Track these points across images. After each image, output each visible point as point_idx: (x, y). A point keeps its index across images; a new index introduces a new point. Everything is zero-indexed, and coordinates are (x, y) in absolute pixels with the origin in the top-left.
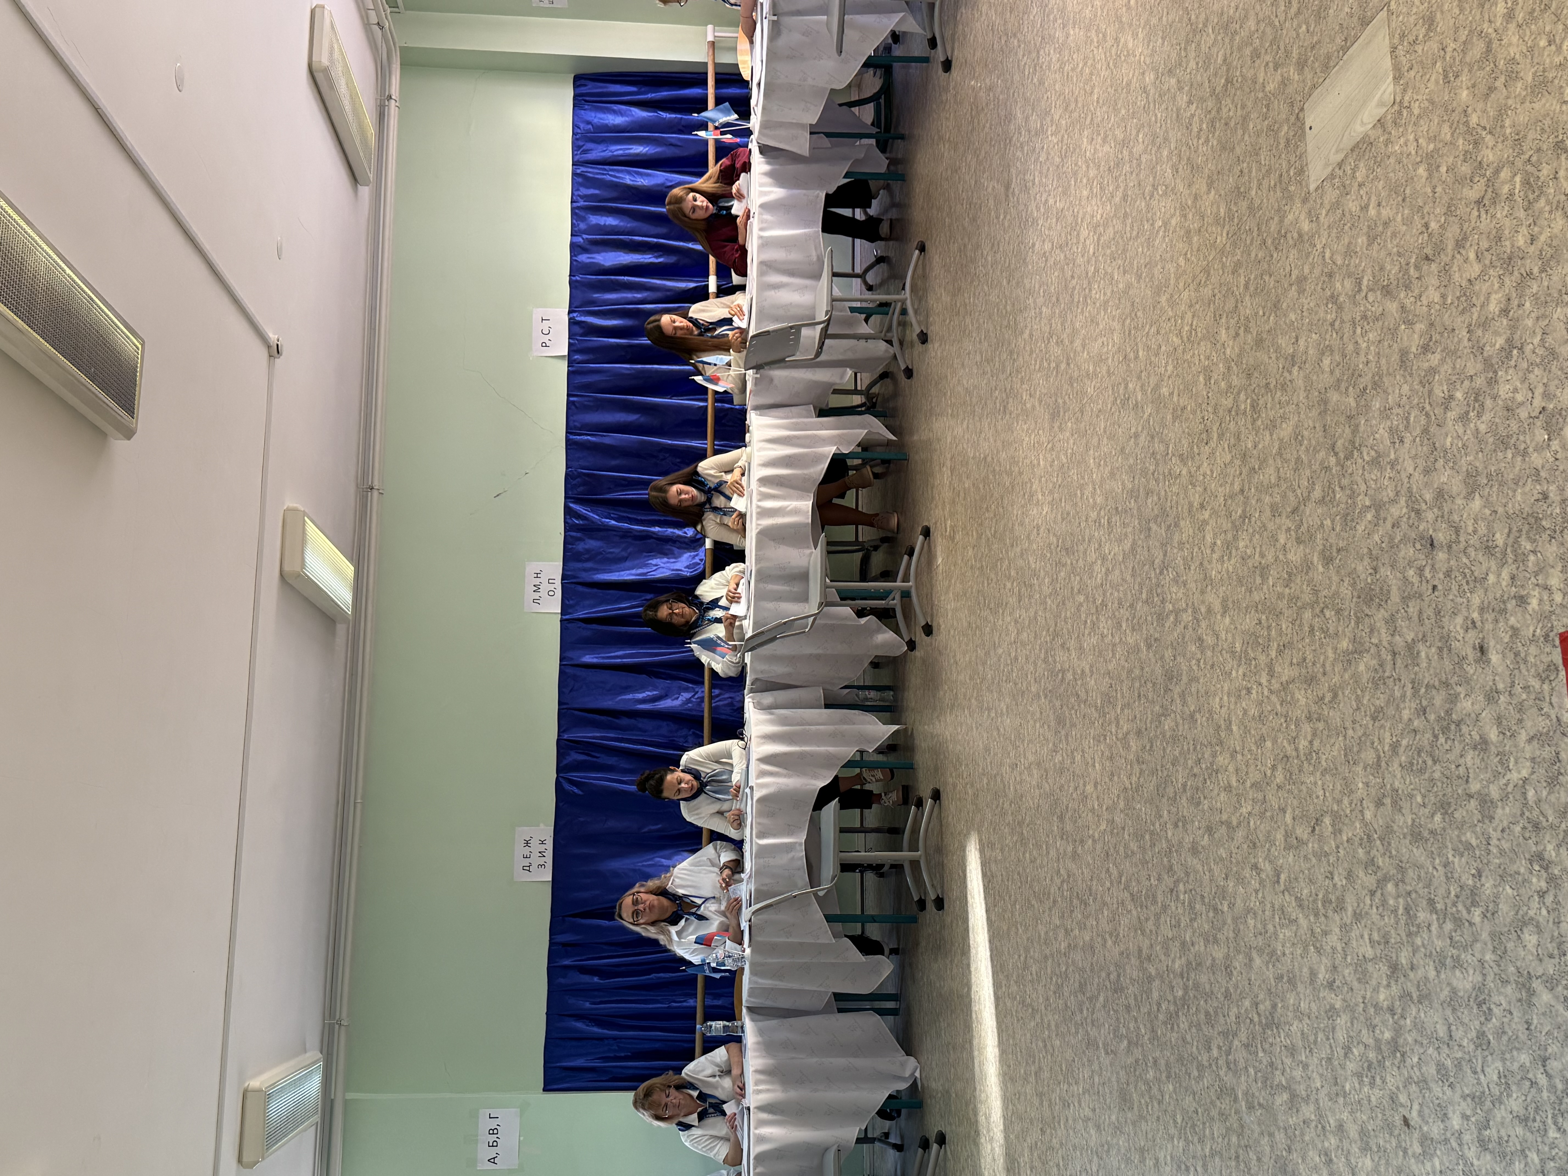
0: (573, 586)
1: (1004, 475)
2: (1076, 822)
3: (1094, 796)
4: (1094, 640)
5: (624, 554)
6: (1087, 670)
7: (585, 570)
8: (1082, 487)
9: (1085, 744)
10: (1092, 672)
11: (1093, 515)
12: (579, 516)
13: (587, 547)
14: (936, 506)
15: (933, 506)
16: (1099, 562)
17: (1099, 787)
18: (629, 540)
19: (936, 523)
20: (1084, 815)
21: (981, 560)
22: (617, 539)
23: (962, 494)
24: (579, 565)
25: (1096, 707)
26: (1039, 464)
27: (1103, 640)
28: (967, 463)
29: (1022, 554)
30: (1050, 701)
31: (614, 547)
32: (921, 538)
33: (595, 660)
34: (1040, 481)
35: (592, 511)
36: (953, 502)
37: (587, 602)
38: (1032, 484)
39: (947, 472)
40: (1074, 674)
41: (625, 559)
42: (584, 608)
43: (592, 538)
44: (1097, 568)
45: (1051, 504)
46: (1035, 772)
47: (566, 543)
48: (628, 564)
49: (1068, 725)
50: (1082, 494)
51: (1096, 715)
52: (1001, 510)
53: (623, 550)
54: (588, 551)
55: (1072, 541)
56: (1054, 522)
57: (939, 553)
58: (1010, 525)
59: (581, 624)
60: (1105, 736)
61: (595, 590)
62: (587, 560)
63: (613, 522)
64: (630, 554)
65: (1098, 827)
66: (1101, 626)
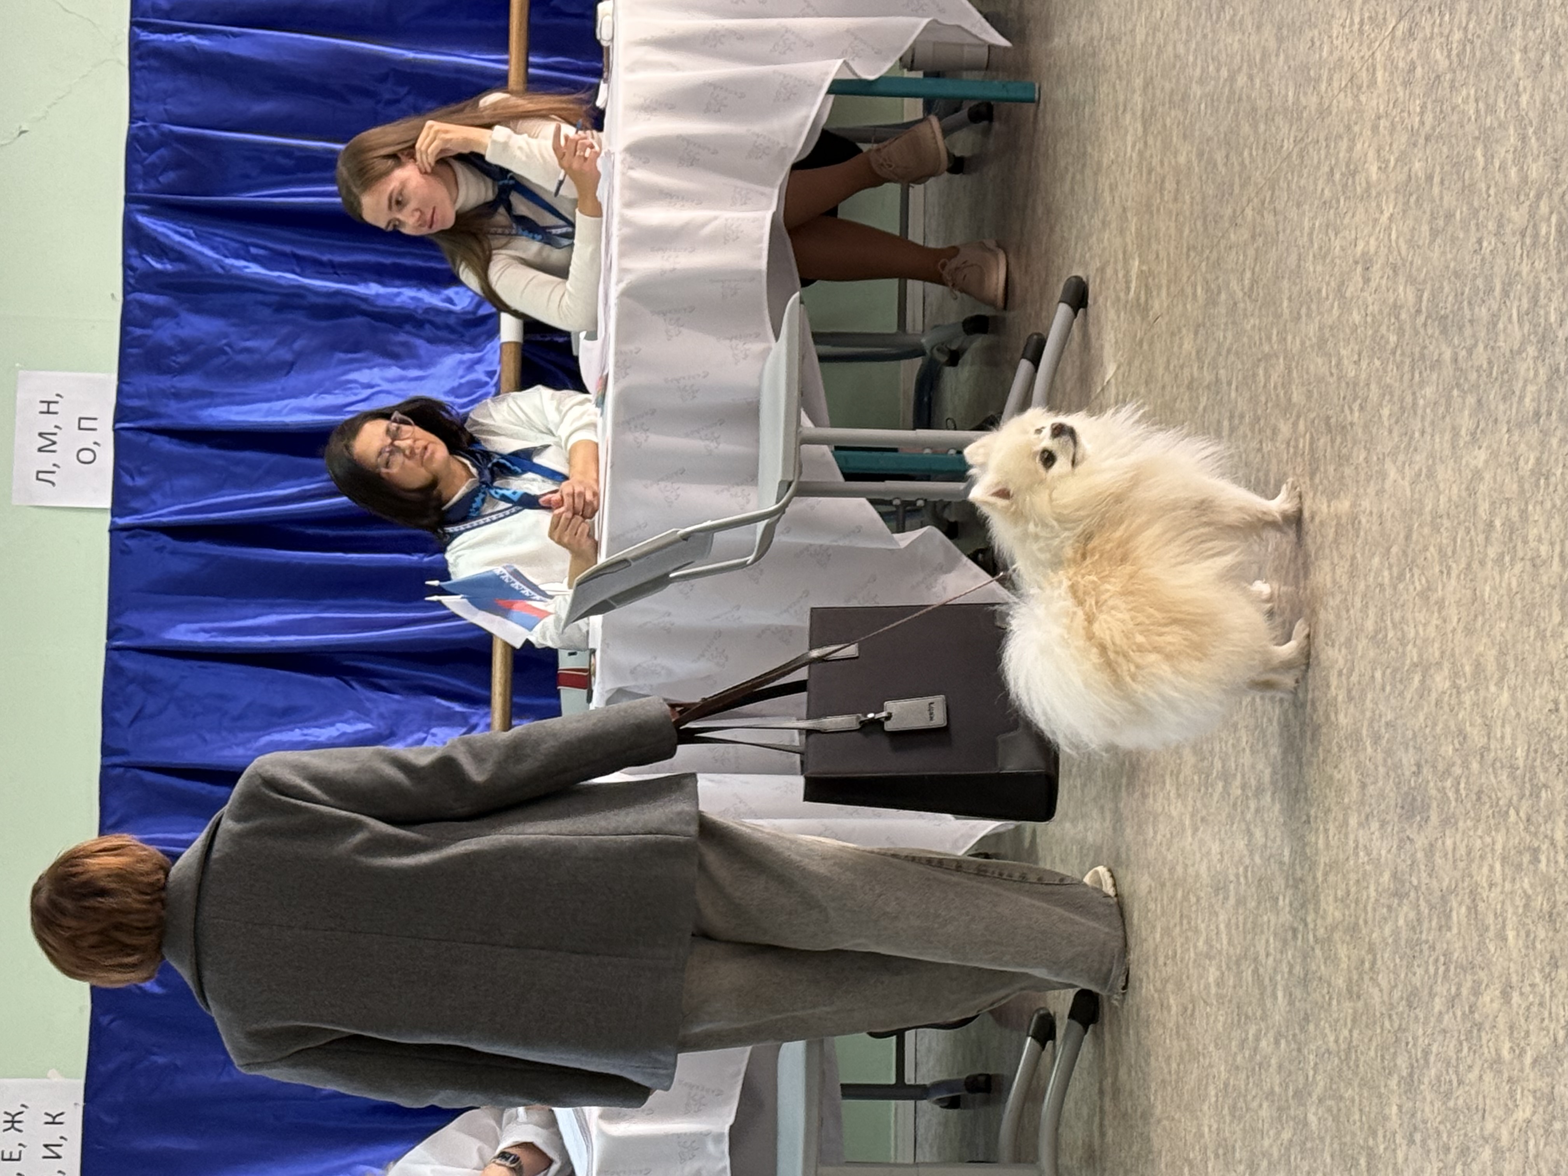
0: (145, 438)
1: (1279, 120)
2: (1448, 1095)
3: (1502, 1021)
4: (1512, 576)
5: (285, 354)
6: (1491, 666)
7: (177, 395)
8: (1486, 137)
9: (1481, 877)
10: (1503, 669)
11: (1517, 216)
12: (162, 250)
13: (185, 333)
14: (1105, 223)
15: (1097, 222)
16: (1531, 351)
17: (1516, 998)
18: (300, 317)
19: (1102, 270)
20: (1473, 1076)
21: (1214, 366)
22: (266, 313)
23: (1170, 185)
24: (165, 382)
25: (1513, 768)
26: (1373, 83)
27: (1535, 577)
28: (1185, 98)
29: (1322, 342)
30: (1389, 753)
31: (255, 335)
32: (1063, 310)
33: (202, 639)
34: (1375, 129)
35: (199, 238)
36: (1147, 208)
37: (185, 482)
38: (1352, 141)
39: (1133, 126)
40: (1456, 674)
41: (288, 367)
42: (176, 496)
43: (198, 310)
44: (1523, 367)
45: (1404, 190)
46: (1342, 951)
47: (126, 321)
48: (295, 380)
49: (1434, 819)
50: (1489, 158)
51: (1509, 791)
52: (1269, 219)
53: (282, 343)
54: (186, 346)
55: (1458, 295)
56: (1411, 243)
57: (1108, 351)
58: (1293, 259)
59: (165, 540)
60: (1536, 852)
61: (204, 451)
62: (183, 370)
63: (254, 269)
64: (299, 355)
65: (1509, 1112)
66: (1533, 533)
